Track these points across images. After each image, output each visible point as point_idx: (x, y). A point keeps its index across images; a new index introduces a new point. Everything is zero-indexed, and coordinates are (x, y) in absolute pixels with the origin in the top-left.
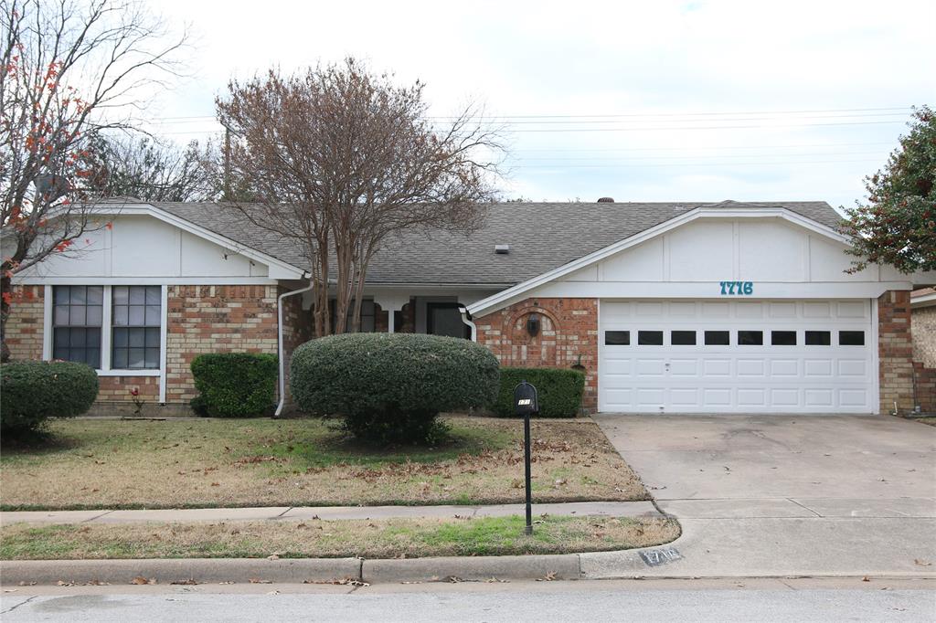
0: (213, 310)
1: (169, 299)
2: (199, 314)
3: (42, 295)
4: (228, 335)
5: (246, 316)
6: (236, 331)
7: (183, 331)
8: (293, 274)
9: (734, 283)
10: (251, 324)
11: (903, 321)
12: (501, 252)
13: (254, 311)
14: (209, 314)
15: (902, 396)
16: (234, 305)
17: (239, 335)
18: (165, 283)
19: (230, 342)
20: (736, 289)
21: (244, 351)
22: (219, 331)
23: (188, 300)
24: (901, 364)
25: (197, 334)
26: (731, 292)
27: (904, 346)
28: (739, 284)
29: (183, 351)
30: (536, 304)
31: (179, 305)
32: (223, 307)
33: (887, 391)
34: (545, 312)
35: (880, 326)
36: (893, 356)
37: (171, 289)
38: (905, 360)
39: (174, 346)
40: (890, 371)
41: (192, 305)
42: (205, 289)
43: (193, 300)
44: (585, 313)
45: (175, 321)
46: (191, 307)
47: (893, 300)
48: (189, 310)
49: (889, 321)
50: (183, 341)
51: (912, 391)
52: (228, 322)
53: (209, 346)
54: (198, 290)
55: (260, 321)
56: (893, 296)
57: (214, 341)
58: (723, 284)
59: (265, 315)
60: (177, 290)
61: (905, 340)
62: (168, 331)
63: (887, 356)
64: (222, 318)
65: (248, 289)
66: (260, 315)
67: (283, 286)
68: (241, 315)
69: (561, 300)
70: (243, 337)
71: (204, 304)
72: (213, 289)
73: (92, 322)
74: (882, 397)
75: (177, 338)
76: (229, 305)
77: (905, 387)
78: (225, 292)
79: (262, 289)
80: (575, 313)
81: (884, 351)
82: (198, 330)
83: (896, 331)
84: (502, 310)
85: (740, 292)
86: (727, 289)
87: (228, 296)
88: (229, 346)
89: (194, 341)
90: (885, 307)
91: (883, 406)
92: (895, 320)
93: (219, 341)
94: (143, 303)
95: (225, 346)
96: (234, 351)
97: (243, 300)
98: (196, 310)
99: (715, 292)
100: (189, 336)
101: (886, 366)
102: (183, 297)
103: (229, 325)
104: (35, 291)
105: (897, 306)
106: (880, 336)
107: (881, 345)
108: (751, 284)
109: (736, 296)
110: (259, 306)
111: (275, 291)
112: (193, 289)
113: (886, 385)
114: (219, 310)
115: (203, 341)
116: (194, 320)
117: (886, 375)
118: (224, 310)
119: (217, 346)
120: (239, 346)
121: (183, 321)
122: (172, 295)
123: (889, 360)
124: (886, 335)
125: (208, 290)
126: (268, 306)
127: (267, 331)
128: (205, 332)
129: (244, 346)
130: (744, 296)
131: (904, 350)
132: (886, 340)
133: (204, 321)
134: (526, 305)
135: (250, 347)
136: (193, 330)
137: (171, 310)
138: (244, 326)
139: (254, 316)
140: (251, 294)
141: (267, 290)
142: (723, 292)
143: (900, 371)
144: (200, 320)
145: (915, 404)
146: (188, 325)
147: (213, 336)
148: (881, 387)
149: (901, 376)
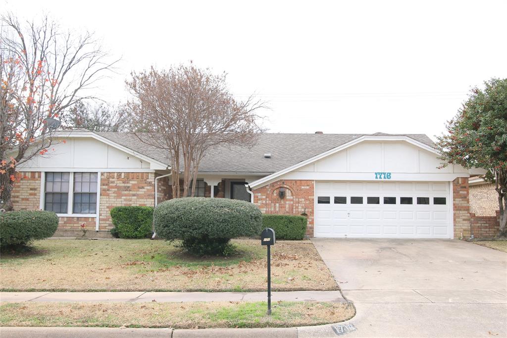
0: (123, 185)
1: (101, 179)
2: (116, 187)
3: (40, 177)
4: (130, 197)
5: (139, 188)
6: (134, 195)
7: (108, 195)
8: (162, 167)
9: (382, 173)
10: (141, 192)
11: (465, 192)
12: (267, 157)
13: (143, 185)
14: (121, 186)
15: (465, 230)
16: (133, 182)
17: (135, 197)
18: (99, 171)
19: (131, 201)
20: (383, 176)
21: (138, 205)
22: (126, 195)
23: (111, 179)
24: (464, 214)
25: (115, 196)
26: (380, 178)
27: (465, 205)
28: (384, 174)
29: (108, 205)
30: (283, 183)
31: (106, 182)
32: (128, 183)
33: (457, 227)
34: (288, 187)
35: (454, 195)
36: (460, 210)
37: (102, 174)
38: (466, 212)
39: (104, 202)
40: (459, 217)
41: (113, 182)
42: (119, 174)
43: (113, 180)
44: (308, 187)
45: (104, 190)
46: (112, 183)
47: (460, 182)
48: (111, 185)
49: (458, 193)
50: (108, 200)
51: (469, 227)
52: (130, 191)
53: (120, 202)
54: (116, 175)
55: (146, 190)
56: (460, 180)
57: (123, 200)
58: (376, 174)
59: (148, 188)
60: (105, 175)
61: (466, 202)
62: (101, 195)
63: (457, 210)
64: (127, 189)
65: (140, 174)
66: (146, 188)
67: (157, 173)
68: (136, 187)
69: (296, 181)
70: (138, 198)
71: (118, 182)
72: (123, 174)
73: (64, 191)
74: (455, 231)
75: (105, 198)
76: (131, 182)
77: (466, 225)
78: (129, 176)
79: (147, 174)
80: (303, 187)
81: (456, 208)
82: (116, 195)
83: (462, 198)
84: (266, 186)
85: (385, 178)
86: (378, 176)
87: (131, 178)
88: (130, 203)
89: (113, 200)
90: (456, 185)
91: (455, 235)
92: (461, 192)
93: (125, 200)
94: (89, 181)
95: (128, 203)
96: (133, 205)
97: (138, 180)
98: (115, 185)
99: (372, 178)
100: (111, 197)
101: (457, 215)
102: (108, 178)
103: (131, 192)
104: (37, 175)
105: (462, 185)
106: (454, 200)
107: (454, 204)
108: (390, 174)
109: (383, 179)
110: (146, 183)
111: (154, 175)
112: (113, 174)
113: (457, 225)
114: (126, 185)
115: (118, 200)
116: (114, 190)
117: (457, 220)
118: (128, 185)
119: (125, 202)
120: (135, 203)
121: (108, 190)
122: (103, 177)
123: (458, 212)
124: (457, 199)
125: (121, 175)
126: (150, 183)
127: (149, 195)
128: (119, 196)
129: (138, 203)
130: (387, 180)
131: (466, 207)
132: (457, 202)
133: (118, 190)
134: (279, 183)
135: (140, 203)
136: (113, 195)
137: (103, 184)
138: (138, 193)
139: (143, 188)
140: (142, 176)
141: (150, 175)
142: (377, 178)
143: (464, 217)
144: (116, 190)
145: (471, 234)
146: (110, 192)
147: (123, 197)
148: (454, 225)
149: (464, 220)
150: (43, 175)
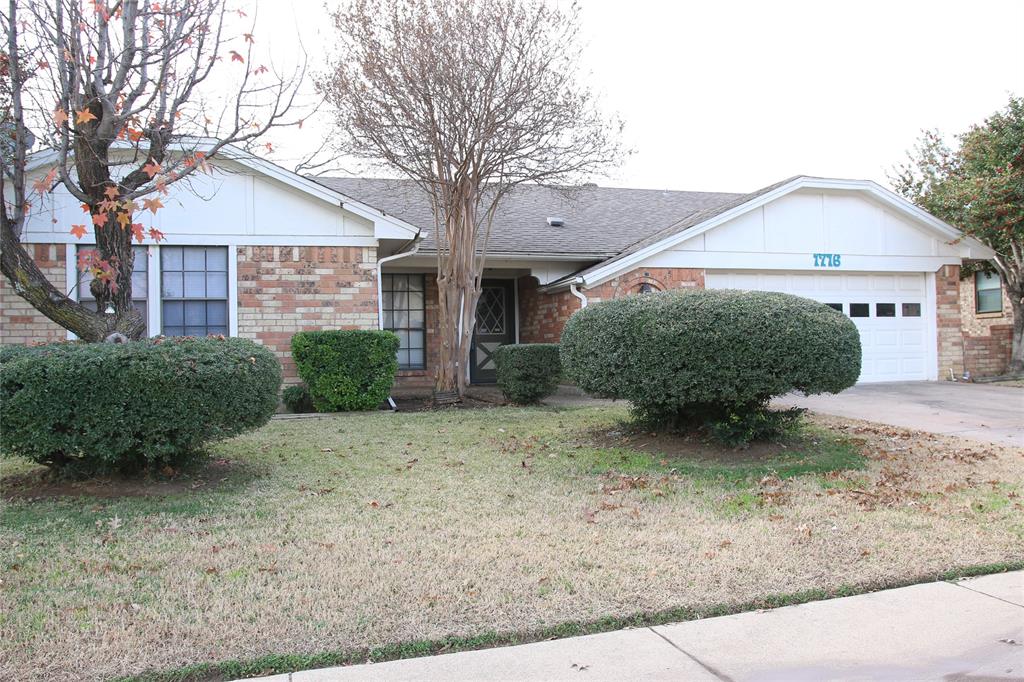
0: (297, 278)
1: (239, 263)
2: (280, 283)
3: (62, 257)
4: (318, 309)
5: (339, 285)
6: (327, 304)
7: (259, 304)
8: (405, 232)
9: (824, 255)
10: (345, 295)
11: (954, 293)
12: (555, 225)
13: (349, 278)
14: (292, 283)
15: (955, 363)
16: (324, 272)
17: (330, 309)
18: (234, 245)
19: (319, 318)
20: (827, 261)
21: (338, 328)
22: (305, 304)
23: (265, 265)
24: (953, 333)
25: (277, 308)
26: (823, 264)
27: (955, 316)
28: (829, 256)
29: (260, 330)
30: (646, 274)
31: (252, 272)
32: (310, 273)
33: (944, 358)
34: (655, 283)
35: (938, 298)
36: (948, 326)
37: (240, 251)
38: (956, 329)
39: (248, 323)
40: (945, 340)
41: (270, 272)
42: (286, 251)
43: (270, 265)
44: (693, 284)
45: (248, 291)
46: (268, 273)
47: (947, 275)
48: (265, 278)
49: (944, 293)
50: (259, 316)
51: (962, 358)
52: (316, 292)
53: (293, 323)
54: (277, 252)
55: (357, 291)
56: (947, 269)
57: (299, 316)
58: (815, 256)
59: (363, 284)
60: (249, 252)
61: (956, 311)
62: (239, 304)
63: (944, 326)
64: (308, 287)
65: (341, 251)
66: (357, 284)
67: (386, 247)
68: (332, 284)
69: (670, 270)
70: (337, 311)
71: (285, 271)
72: (296, 252)
74: (940, 365)
75: (251, 313)
76: (317, 271)
77: (956, 354)
78: (312, 256)
79: (358, 251)
80: (683, 284)
81: (942, 322)
82: (279, 303)
83: (950, 303)
84: (611, 281)
85: (830, 265)
86: (820, 261)
87: (316, 260)
88: (319, 322)
89: (274, 316)
90: (942, 280)
91: (941, 373)
92: (949, 293)
93: (306, 316)
95: (313, 323)
96: (325, 329)
97: (335, 265)
98: (274, 278)
99: (809, 264)
100: (267, 310)
101: (943, 336)
102: (256, 262)
103: (318, 297)
104: (53, 253)
105: (951, 280)
106: (938, 308)
107: (938, 316)
108: (839, 256)
109: (827, 268)
110: (356, 273)
111: (375, 254)
112: (269, 252)
113: (943, 354)
114: (304, 278)
115: (286, 316)
116: (273, 290)
117: (944, 344)
118: (311, 278)
119: (304, 322)
120: (333, 321)
121: (259, 292)
122: (243, 258)
123: (945, 330)
124: (942, 306)
125: (290, 253)
126: (366, 272)
127: (365, 304)
128: (288, 306)
129: (338, 322)
130: (834, 268)
131: (955, 320)
132: (943, 311)
133: (285, 290)
134: (637, 275)
135: (346, 323)
136: (273, 303)
137: (243, 277)
138: (337, 297)
139: (349, 285)
140: (346, 257)
141: (365, 253)
142: (816, 264)
143: (954, 340)
144: (280, 290)
145: (965, 370)
146: (265, 297)
147: (298, 310)
148: (940, 355)
149: (954, 344)
150: (71, 252)
